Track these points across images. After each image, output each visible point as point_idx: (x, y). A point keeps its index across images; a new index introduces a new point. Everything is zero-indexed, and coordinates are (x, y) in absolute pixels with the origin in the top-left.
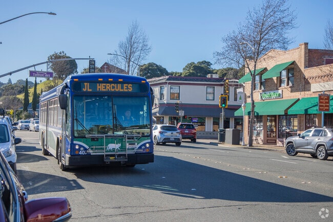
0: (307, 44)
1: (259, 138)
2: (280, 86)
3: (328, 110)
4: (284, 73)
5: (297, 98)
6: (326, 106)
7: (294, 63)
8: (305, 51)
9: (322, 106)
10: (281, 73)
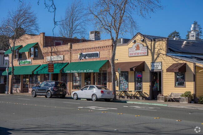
0: (44, 33)
1: (18, 89)
2: (30, 57)
3: (53, 72)
4: (32, 50)
5: (40, 64)
6: (52, 70)
7: (37, 44)
8: (43, 38)
9: (50, 70)
10: (30, 49)
